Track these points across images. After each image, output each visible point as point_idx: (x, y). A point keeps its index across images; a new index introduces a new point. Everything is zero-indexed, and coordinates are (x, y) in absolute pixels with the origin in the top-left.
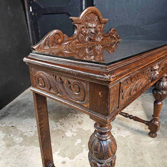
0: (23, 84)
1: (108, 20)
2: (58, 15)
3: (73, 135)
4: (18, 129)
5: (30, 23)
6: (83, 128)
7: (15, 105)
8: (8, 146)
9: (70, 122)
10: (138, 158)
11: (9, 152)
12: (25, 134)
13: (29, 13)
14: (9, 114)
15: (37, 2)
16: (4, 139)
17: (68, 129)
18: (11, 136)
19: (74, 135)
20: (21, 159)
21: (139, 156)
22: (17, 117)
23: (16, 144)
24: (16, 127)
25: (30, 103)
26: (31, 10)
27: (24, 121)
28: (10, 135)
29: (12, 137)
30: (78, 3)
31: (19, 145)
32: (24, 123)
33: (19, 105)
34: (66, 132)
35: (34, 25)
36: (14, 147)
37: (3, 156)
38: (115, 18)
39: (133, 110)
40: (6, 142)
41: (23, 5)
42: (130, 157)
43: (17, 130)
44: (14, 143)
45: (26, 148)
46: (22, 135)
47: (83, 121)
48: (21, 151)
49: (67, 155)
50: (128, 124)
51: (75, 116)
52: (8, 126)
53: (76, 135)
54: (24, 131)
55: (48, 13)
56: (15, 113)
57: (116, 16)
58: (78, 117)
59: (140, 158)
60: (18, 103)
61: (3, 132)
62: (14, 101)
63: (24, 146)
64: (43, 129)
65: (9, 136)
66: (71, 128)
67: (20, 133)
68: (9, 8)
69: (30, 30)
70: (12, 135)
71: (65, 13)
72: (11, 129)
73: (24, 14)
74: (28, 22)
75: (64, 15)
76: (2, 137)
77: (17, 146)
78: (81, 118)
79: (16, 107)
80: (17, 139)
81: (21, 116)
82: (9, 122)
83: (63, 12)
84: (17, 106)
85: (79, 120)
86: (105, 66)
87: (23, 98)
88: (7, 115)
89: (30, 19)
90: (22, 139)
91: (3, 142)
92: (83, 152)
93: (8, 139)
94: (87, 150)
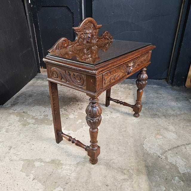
0: (25, 77)
1: (101, 25)
2: (57, 8)
3: (75, 117)
5: (29, 15)
6: (83, 112)
7: (22, 96)
8: (24, 125)
9: (72, 109)
10: (123, 130)
11: (25, 129)
12: (36, 117)
13: (27, 5)
14: (18, 103)
16: (19, 121)
17: (71, 113)
20: (36, 133)
22: (26, 105)
23: (30, 124)
24: (27, 113)
25: (35, 94)
26: (30, 2)
28: (23, 118)
31: (33, 124)
32: (33, 109)
33: (26, 96)
34: (70, 115)
35: (33, 17)
36: (29, 126)
37: (22, 132)
38: (113, 13)
39: (125, 98)
40: (22, 122)
42: (117, 130)
43: (28, 115)
44: (29, 123)
45: (39, 126)
46: (33, 118)
47: (83, 107)
48: (35, 128)
49: (71, 129)
50: (119, 109)
51: (76, 104)
52: (20, 112)
53: (78, 117)
54: (34, 115)
55: (48, 5)
56: (23, 102)
57: (113, 12)
58: (79, 105)
59: (124, 130)
60: (24, 94)
61: (17, 116)
62: (20, 92)
63: (36, 125)
64: (55, 107)
65: (23, 119)
66: (73, 112)
67: (31, 117)
68: (9, 1)
69: (29, 22)
70: (25, 118)
71: (65, 6)
72: (23, 114)
73: (23, 6)
74: (27, 14)
75: (63, 8)
76: (17, 120)
77: (31, 125)
78: (81, 106)
79: (22, 97)
80: (30, 121)
81: (29, 104)
82: (20, 109)
83: (62, 5)
84: (23, 96)
86: (94, 66)
87: (28, 90)
88: (17, 103)
89: (29, 11)
90: (34, 121)
91: (19, 123)
92: (83, 127)
93: (22, 121)
94: (86, 126)
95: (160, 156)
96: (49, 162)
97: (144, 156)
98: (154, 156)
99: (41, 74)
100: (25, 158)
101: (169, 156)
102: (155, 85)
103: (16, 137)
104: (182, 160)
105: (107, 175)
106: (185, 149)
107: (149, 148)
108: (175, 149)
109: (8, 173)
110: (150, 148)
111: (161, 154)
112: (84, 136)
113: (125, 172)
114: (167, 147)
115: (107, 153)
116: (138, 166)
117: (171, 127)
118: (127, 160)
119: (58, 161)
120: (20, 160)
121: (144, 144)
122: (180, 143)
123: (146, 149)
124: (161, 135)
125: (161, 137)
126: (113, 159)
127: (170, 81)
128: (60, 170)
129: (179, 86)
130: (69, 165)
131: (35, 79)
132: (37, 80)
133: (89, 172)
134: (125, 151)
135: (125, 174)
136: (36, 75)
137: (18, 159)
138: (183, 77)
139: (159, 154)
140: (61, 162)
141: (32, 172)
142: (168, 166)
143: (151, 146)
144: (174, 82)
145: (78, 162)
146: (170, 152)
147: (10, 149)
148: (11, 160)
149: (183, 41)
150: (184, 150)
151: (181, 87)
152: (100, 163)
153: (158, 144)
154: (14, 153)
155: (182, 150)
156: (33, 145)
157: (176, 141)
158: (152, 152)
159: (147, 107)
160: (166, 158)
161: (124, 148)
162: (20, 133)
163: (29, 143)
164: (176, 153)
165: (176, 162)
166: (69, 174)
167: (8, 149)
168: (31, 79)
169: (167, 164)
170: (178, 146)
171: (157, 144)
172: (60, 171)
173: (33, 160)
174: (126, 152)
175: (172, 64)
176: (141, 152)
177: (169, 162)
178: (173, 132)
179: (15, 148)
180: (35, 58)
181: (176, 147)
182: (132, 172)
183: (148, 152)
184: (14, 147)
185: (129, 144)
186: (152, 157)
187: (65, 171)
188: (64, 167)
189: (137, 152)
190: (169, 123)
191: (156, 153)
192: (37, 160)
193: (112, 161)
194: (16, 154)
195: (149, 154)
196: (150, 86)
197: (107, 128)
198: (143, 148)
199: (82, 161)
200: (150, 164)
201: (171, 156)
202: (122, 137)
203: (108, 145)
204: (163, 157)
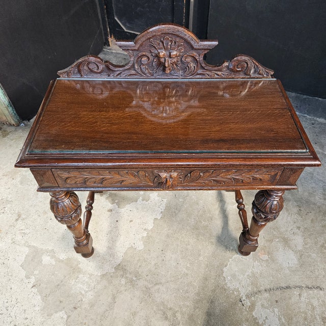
42: (193, 220)
49: (116, 201)
59: (206, 223)
94: (143, 200)
95: (244, 298)
96: (62, 261)
97: (214, 291)
98: (233, 296)
99: (110, 47)
100: (32, 244)
101: (259, 304)
103: (32, 197)
104: (280, 319)
105: (138, 312)
106: (298, 298)
107: (231, 276)
108: (278, 292)
109: (4, 264)
110: (234, 276)
111: (247, 296)
112: (132, 221)
113: (169, 314)
114: (265, 283)
115: (156, 268)
116: (195, 308)
117: (298, 241)
118: (183, 291)
119: (76, 263)
120: (25, 245)
121: (226, 266)
122: (296, 280)
123: (225, 278)
124: (269, 253)
125: (266, 257)
126: (161, 283)
128: (74, 281)
130: (89, 274)
133: (114, 298)
134: (186, 271)
135: (166, 318)
136: (100, 51)
137: (23, 242)
139: (243, 294)
140: (80, 266)
141: (35, 273)
143: (237, 273)
145: (104, 273)
146: (266, 295)
147: (17, 220)
148: (14, 242)
150: (295, 299)
152: (137, 285)
153: (252, 273)
154: (21, 228)
155: (290, 298)
156: (51, 219)
157: (290, 275)
158: (232, 285)
160: (252, 307)
161: (188, 265)
164: (277, 301)
165: (264, 320)
166: (83, 292)
167: (14, 219)
169: (247, 320)
170: (288, 287)
171: (250, 271)
172: (73, 283)
173: (42, 250)
174: (187, 275)
176: (213, 281)
177: (253, 316)
178: (296, 252)
179: (24, 219)
181: (282, 288)
182: (179, 318)
183: (226, 284)
184: (24, 217)
185: (201, 258)
186: (228, 297)
187: (80, 285)
188: (81, 276)
189: (206, 279)
190: (299, 228)
191: (239, 291)
192: (47, 252)
193: (157, 287)
194: (23, 231)
195: (225, 289)
196: (310, 119)
197: (177, 212)
198: (220, 274)
199: (110, 273)
200: (217, 311)
201: (262, 305)
202: (195, 240)
203: (163, 252)
204: (248, 303)
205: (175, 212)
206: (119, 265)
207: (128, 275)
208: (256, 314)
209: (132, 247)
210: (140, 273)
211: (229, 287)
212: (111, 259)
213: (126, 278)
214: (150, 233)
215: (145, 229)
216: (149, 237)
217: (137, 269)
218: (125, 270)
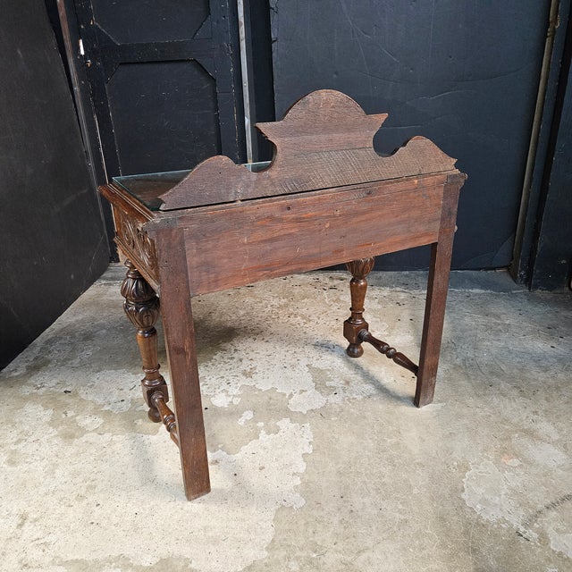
0: (72, 276)
2: (166, 66)
3: (232, 402)
4: (83, 396)
5: (81, 90)
6: (257, 386)
7: (61, 338)
8: (68, 437)
9: (222, 374)
10: (389, 441)
11: (71, 450)
12: (106, 408)
13: (76, 61)
14: (49, 362)
15: (100, 27)
16: (52, 423)
17: (217, 391)
18: (69, 415)
19: (235, 403)
20: (108, 463)
21: (391, 438)
22: (74, 369)
23: (88, 432)
24: (76, 395)
25: (104, 331)
26: (82, 52)
27: (97, 378)
28: (66, 413)
29: (72, 417)
30: (227, 32)
31: (96, 434)
32: (97, 382)
33: (73, 336)
34: (214, 396)
35: (93, 95)
36: (84, 439)
37: (60, 461)
38: (335, 76)
39: (386, 333)
40: (60, 428)
41: (57, 37)
42: (370, 441)
43: (81, 400)
44: (83, 431)
45: (115, 438)
46: (97, 411)
47: (255, 368)
48: (104, 445)
49: (220, 446)
51: (232, 358)
52: (55, 393)
53: (241, 403)
54: (100, 401)
55: (137, 60)
56: (65, 360)
57: (336, 73)
58: (241, 360)
59: (394, 440)
60: (69, 332)
61: (46, 408)
62: (55, 326)
63: (107, 436)
65: (64, 416)
66: (224, 386)
67: (91, 407)
69: (81, 112)
70: (71, 413)
71: (189, 60)
72: (65, 398)
73: (63, 65)
74: (76, 88)
75: (185, 66)
76: (47, 419)
77: (91, 437)
78: (249, 363)
79: (63, 341)
80: (88, 421)
81: (85, 365)
82: (55, 381)
83: (181, 58)
84: (65, 339)
85: (245, 365)
87: (80, 317)
88: (46, 363)
89: (80, 78)
90: (100, 421)
91: (51, 429)
92: (258, 438)
93: (62, 422)
94: (268, 433)
95: (522, 529)
96: (150, 569)
97: (466, 533)
98: (503, 532)
99: (119, 264)
100: (71, 557)
101: (550, 530)
102: (476, 288)
103: (42, 480)
107: (480, 503)
108: (568, 505)
110: (484, 502)
111: (525, 525)
112: (263, 468)
114: (540, 499)
115: (345, 528)
116: (452, 569)
117: (545, 427)
118: (414, 548)
119: (182, 564)
120: (53, 564)
121: (463, 491)
123: (471, 508)
124: (517, 456)
125: (516, 462)
126: (367, 548)
127: (521, 275)
129: (550, 288)
131: (103, 282)
132: (110, 284)
134: (402, 517)
136: (104, 269)
137: (48, 560)
138: (564, 262)
139: (516, 523)
140: (192, 566)
142: (552, 565)
143: (486, 496)
144: (534, 276)
145: (250, 562)
146: (553, 514)
147: (20, 525)
148: (26, 565)
149: (557, 152)
151: (559, 291)
152: (324, 563)
153: (510, 489)
154: (36, 537)
156: (98, 505)
157: (568, 476)
158: (491, 516)
159: (458, 361)
160: (543, 537)
161: (400, 507)
162: (56, 465)
163: (86, 501)
167: (14, 526)
168: (91, 283)
169: (549, 560)
171: (505, 487)
173: (96, 561)
174: (406, 521)
175: (524, 221)
176: (455, 518)
177: (554, 552)
178: (554, 444)
179: (36, 520)
180: (103, 218)
181: (569, 497)
183: (480, 517)
184: (35, 516)
185: (415, 491)
186: (496, 536)
189: (442, 519)
190: (535, 413)
191: (507, 522)
192: (111, 563)
193: (363, 557)
194: (42, 541)
195: (483, 525)
196: (461, 292)
197: (336, 436)
198: (461, 506)
199: (261, 561)
200: (492, 563)
201: (557, 530)
202: (390, 467)
203: (344, 499)
204: (533, 535)
205: (333, 437)
206: (273, 541)
207: (298, 554)
208: (556, 547)
209: (283, 506)
210: (319, 543)
211: (488, 521)
212: (253, 537)
213: (297, 558)
214: (306, 477)
215: (294, 474)
216: (306, 484)
217: (311, 539)
218: (289, 546)
